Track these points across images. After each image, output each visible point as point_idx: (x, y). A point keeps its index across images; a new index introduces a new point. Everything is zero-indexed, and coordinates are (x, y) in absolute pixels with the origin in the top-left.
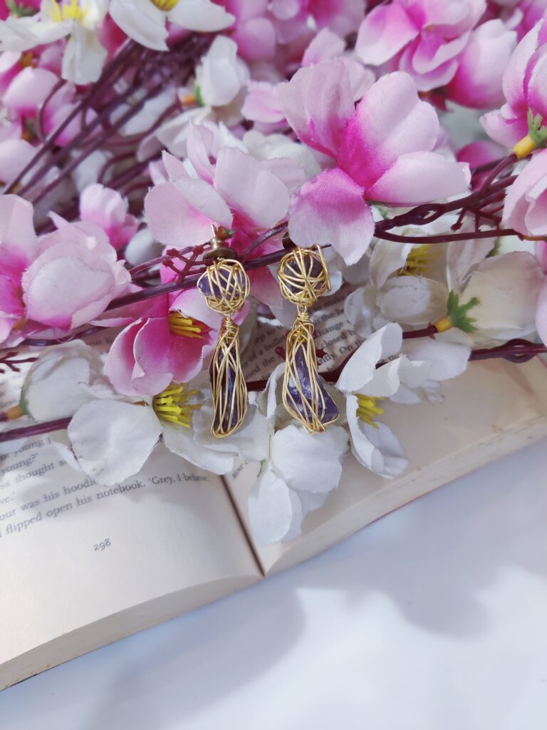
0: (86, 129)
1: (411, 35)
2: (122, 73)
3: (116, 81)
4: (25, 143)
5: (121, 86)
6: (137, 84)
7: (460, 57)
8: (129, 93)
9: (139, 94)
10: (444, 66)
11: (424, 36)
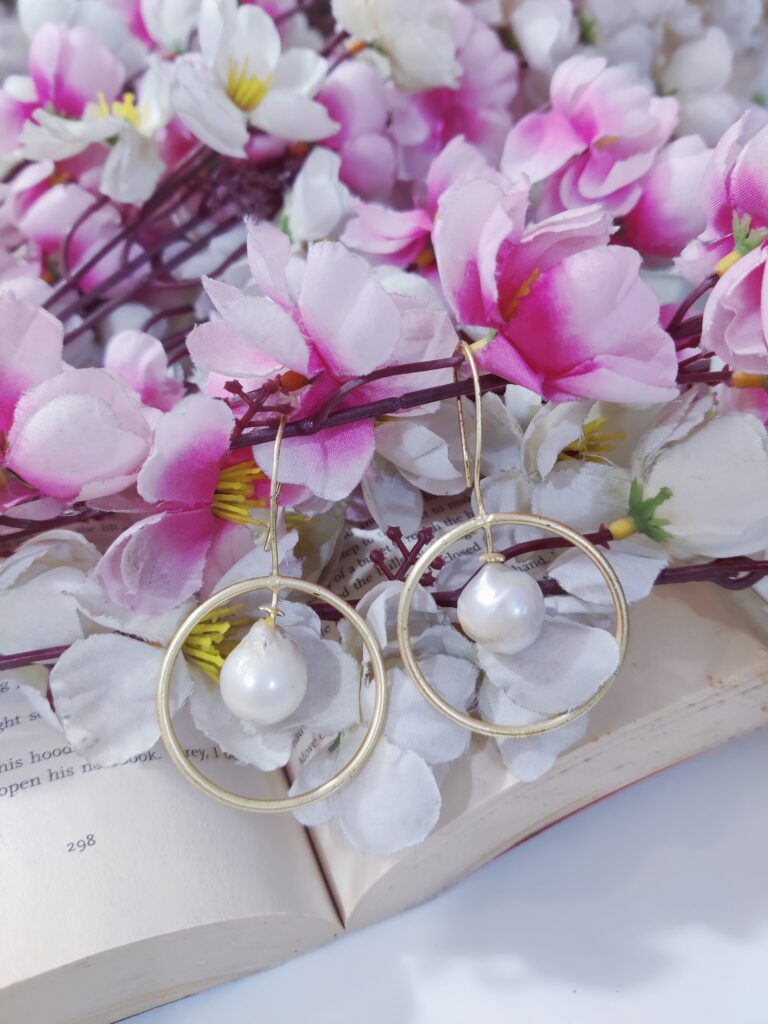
0: (127, 268)
1: (578, 148)
2: (184, 200)
3: (174, 209)
4: (42, 283)
5: (180, 217)
6: (203, 213)
7: (644, 181)
8: (190, 225)
9: (204, 228)
10: (622, 193)
11: (595, 153)
